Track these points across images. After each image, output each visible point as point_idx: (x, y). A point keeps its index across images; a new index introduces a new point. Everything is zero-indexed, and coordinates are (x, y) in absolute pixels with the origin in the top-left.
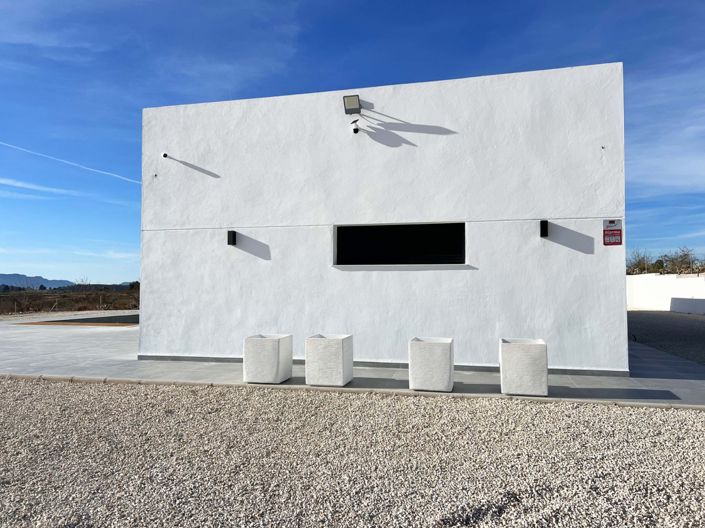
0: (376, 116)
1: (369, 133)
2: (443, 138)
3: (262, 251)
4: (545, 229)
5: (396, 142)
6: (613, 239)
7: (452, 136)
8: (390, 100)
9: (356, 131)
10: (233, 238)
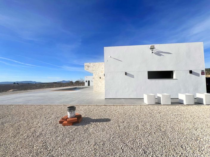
0: (156, 50)
1: (154, 53)
2: (170, 55)
3: (132, 76)
4: (191, 72)
5: (160, 55)
6: (203, 74)
7: (171, 54)
8: (159, 47)
9: (152, 53)
10: (126, 74)
